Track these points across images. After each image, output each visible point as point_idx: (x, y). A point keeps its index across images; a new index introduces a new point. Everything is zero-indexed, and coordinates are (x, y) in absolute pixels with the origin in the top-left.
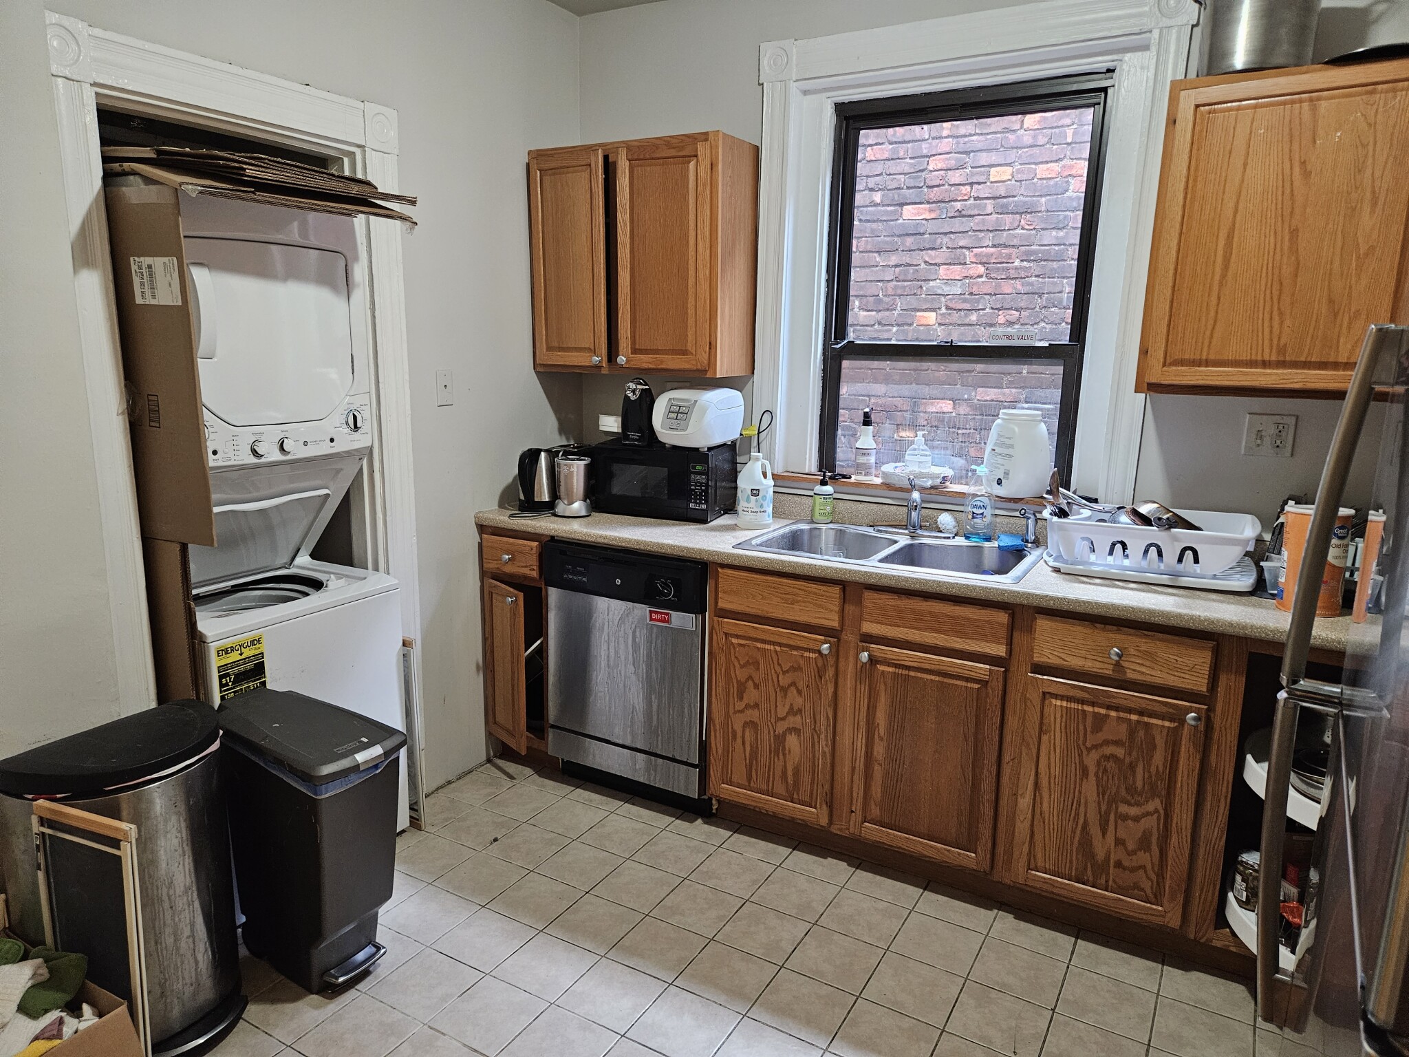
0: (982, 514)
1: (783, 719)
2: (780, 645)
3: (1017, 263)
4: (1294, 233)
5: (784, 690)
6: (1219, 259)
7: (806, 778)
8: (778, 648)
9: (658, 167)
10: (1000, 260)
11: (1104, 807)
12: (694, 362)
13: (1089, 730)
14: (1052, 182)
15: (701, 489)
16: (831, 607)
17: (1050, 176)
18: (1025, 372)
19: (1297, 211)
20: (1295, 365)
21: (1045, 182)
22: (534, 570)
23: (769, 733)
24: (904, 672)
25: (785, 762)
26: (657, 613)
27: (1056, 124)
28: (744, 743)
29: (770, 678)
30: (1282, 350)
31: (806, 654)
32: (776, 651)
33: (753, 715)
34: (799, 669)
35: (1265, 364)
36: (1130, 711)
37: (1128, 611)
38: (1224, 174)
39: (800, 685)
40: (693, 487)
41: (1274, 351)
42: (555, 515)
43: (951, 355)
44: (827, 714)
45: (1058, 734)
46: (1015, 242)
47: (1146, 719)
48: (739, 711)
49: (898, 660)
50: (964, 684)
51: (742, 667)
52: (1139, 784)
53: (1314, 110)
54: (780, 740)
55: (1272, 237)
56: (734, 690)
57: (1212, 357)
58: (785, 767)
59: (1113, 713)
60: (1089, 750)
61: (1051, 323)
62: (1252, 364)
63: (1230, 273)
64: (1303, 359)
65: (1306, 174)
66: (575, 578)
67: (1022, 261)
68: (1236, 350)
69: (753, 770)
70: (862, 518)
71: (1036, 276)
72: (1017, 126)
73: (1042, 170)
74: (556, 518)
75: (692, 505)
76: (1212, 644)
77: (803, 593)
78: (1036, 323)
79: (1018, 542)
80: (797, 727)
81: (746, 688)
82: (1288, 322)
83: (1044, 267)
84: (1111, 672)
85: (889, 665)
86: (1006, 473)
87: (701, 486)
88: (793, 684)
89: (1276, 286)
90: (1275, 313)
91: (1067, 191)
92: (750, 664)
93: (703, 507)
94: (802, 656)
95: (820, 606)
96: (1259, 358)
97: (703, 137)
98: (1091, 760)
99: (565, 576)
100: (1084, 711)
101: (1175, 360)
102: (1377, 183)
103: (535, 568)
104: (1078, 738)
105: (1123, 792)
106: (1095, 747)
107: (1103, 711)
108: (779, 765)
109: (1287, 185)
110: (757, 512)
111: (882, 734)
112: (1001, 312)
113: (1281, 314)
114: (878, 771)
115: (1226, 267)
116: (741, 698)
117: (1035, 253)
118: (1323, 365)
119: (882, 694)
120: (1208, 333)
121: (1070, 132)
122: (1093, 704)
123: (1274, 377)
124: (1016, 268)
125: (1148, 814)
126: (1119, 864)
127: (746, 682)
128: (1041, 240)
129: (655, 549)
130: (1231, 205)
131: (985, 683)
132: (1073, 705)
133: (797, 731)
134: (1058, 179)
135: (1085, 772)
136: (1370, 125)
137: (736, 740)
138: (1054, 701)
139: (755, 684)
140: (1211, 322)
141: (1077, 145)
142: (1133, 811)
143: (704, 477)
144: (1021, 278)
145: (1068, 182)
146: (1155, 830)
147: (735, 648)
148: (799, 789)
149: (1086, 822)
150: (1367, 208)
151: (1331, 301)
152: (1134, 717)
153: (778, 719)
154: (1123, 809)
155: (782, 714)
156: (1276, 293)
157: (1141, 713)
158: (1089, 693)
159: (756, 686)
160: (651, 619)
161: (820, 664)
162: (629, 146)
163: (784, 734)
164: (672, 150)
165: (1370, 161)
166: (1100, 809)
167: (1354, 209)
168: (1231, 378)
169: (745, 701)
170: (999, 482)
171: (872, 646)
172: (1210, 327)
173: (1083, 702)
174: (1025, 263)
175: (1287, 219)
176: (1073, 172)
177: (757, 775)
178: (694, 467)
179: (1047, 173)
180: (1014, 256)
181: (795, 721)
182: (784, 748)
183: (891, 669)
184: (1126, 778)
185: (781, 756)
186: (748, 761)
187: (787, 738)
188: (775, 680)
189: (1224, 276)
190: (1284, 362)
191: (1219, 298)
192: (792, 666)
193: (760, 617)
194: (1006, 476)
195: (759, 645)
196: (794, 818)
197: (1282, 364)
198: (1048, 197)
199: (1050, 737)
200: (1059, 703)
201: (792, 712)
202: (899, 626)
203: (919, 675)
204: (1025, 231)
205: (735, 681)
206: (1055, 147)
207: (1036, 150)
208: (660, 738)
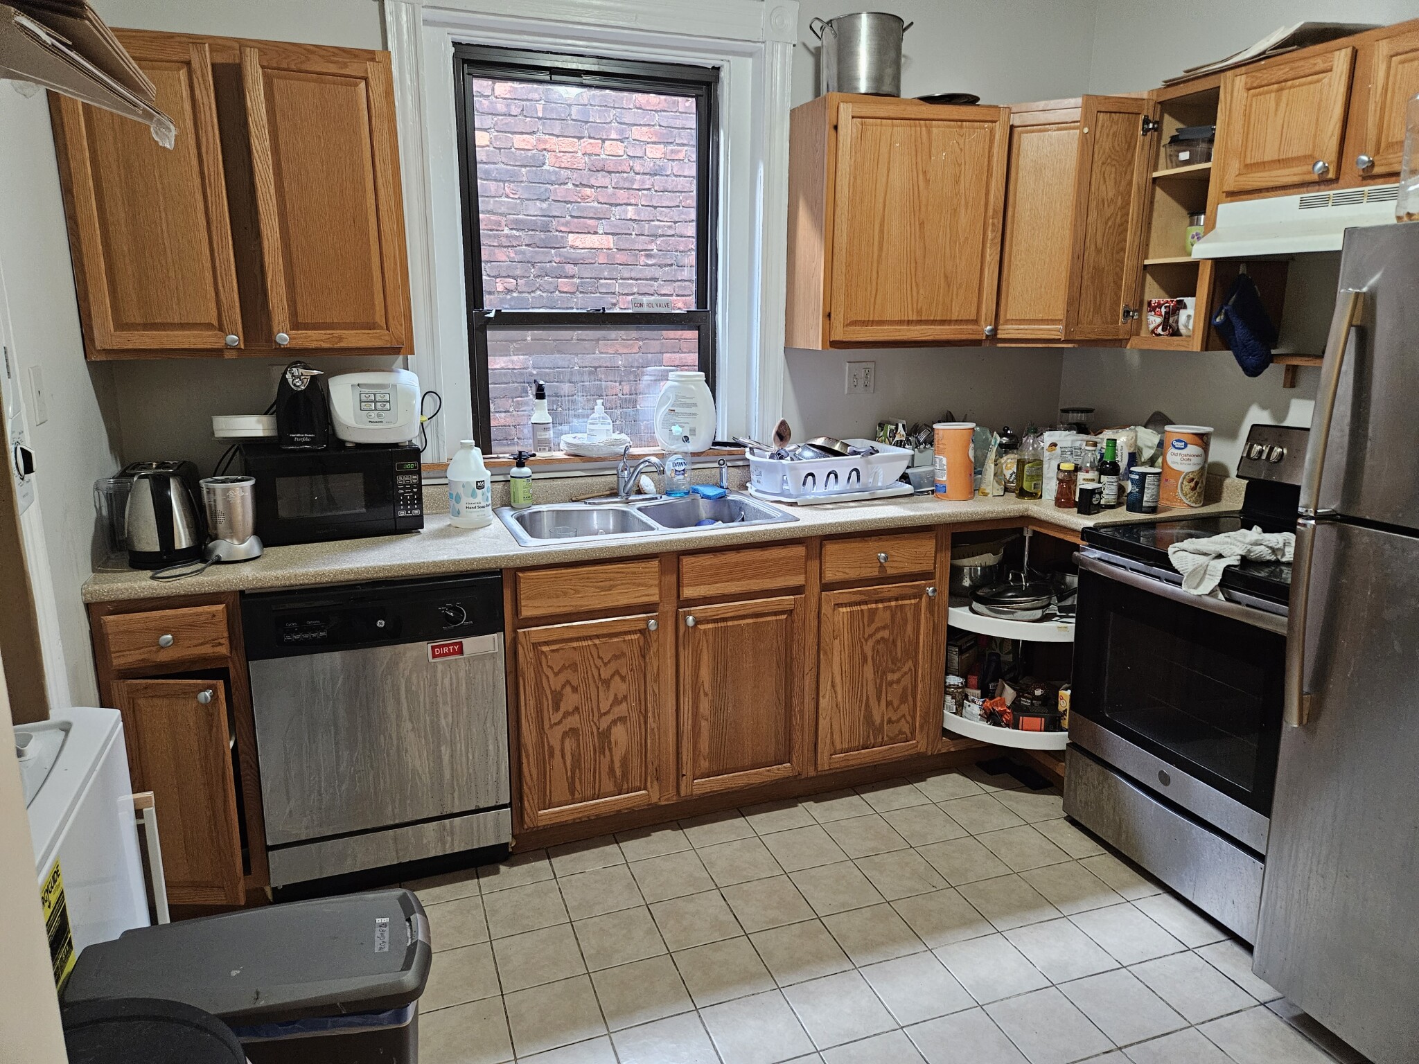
0: (684, 470)
1: (608, 712)
2: (598, 637)
3: (507, 231)
4: (922, 224)
5: (607, 683)
6: (876, 243)
7: (635, 762)
8: (597, 641)
9: (312, 84)
10: (490, 227)
11: (878, 681)
12: (387, 338)
13: (866, 623)
14: (529, 154)
15: (412, 492)
16: (651, 582)
17: (526, 147)
18: (529, 338)
19: (923, 209)
20: (927, 322)
21: (523, 152)
22: (220, 644)
23: (592, 733)
24: (723, 624)
25: (612, 756)
26: (439, 647)
27: (525, 97)
28: (563, 756)
29: (590, 676)
30: (919, 312)
31: (628, 637)
32: (595, 645)
33: (573, 721)
34: (623, 654)
35: (909, 322)
36: (890, 600)
37: (890, 522)
38: (875, 176)
39: (623, 671)
40: (401, 491)
41: (915, 313)
42: (219, 562)
43: (604, 323)
44: (653, 691)
45: (846, 633)
46: (503, 210)
47: (900, 602)
48: (556, 724)
49: (718, 615)
50: (774, 618)
51: (556, 674)
52: (899, 655)
53: (929, 132)
54: (605, 735)
55: (909, 228)
56: (548, 703)
57: (876, 319)
58: (612, 761)
59: (880, 605)
60: (866, 640)
61: (547, 291)
62: (901, 322)
63: (884, 255)
64: (932, 318)
65: (927, 181)
66: (306, 636)
67: (511, 229)
68: (892, 313)
69: (577, 780)
70: (558, 495)
71: (526, 245)
72: (488, 92)
73: (519, 140)
74: (222, 567)
75: (402, 513)
76: (933, 534)
77: (621, 575)
78: (532, 291)
79: (720, 490)
80: (623, 715)
81: (562, 695)
82: (922, 291)
83: (532, 236)
84: (877, 573)
85: (708, 622)
86: (693, 431)
87: (412, 488)
88: (617, 672)
89: (913, 265)
90: (914, 284)
91: (544, 164)
92: (567, 668)
93: (416, 512)
94: (624, 641)
95: (640, 585)
96: (906, 319)
97: (369, 56)
98: (868, 649)
99: (288, 637)
100: (862, 610)
101: (852, 321)
102: (967, 193)
103: (222, 641)
104: (859, 634)
105: (890, 665)
106: (871, 636)
107: (873, 606)
108: (605, 761)
109: (916, 189)
110: (483, 507)
111: (706, 690)
112: (498, 280)
113: (917, 285)
114: (705, 725)
115: (881, 249)
116: (557, 707)
117: (522, 221)
118: (942, 322)
119: (705, 650)
120: (872, 300)
121: (540, 107)
122: (866, 603)
123: (916, 332)
124: (507, 236)
125: (906, 673)
126: (890, 721)
127: (562, 689)
128: (526, 210)
129: (433, 570)
130: (881, 200)
131: (790, 612)
132: (855, 608)
133: (622, 719)
134: (534, 152)
135: (865, 660)
136: (961, 150)
137: (553, 757)
138: (841, 609)
139: (572, 687)
140: (874, 292)
141: (549, 121)
142: (896, 676)
143: (415, 477)
144: (513, 246)
145: (544, 155)
146: (910, 685)
147: (546, 657)
148: (628, 780)
149: (868, 698)
150: (963, 210)
151: (946, 277)
152: (893, 603)
153: (601, 715)
154: (890, 677)
155: (604, 707)
156: (913, 270)
157: (897, 599)
158: (864, 594)
159: (575, 690)
160: (434, 656)
161: (642, 643)
162: (264, 48)
163: (609, 728)
164: (331, 65)
165: (962, 177)
166: (876, 683)
167: (955, 210)
168: (889, 334)
169: (562, 710)
170: (686, 439)
171: (692, 608)
172: (873, 296)
173: (859, 603)
174: (514, 232)
175: (917, 214)
176: (547, 147)
177: (581, 783)
178: (400, 467)
179: (524, 143)
180: (503, 223)
181: (622, 709)
182: (610, 742)
183: (711, 626)
184: (891, 652)
185: (607, 752)
186: (569, 774)
187: (613, 731)
188: (596, 674)
189: (880, 256)
190: (921, 321)
191: (878, 273)
192: (614, 655)
193: (574, 614)
194: (692, 432)
195: (575, 644)
196: (619, 811)
197: (920, 322)
198: (528, 168)
199: (840, 640)
200: (844, 610)
201: (616, 702)
202: (717, 583)
203: (736, 623)
204: (510, 200)
205: (548, 692)
206: (528, 119)
207: (510, 119)
208: (456, 793)
